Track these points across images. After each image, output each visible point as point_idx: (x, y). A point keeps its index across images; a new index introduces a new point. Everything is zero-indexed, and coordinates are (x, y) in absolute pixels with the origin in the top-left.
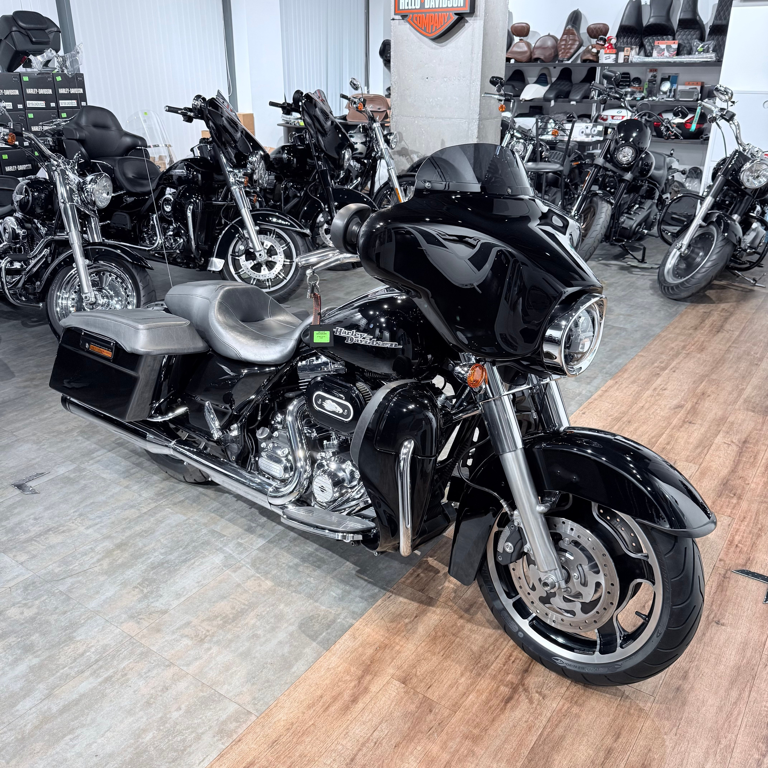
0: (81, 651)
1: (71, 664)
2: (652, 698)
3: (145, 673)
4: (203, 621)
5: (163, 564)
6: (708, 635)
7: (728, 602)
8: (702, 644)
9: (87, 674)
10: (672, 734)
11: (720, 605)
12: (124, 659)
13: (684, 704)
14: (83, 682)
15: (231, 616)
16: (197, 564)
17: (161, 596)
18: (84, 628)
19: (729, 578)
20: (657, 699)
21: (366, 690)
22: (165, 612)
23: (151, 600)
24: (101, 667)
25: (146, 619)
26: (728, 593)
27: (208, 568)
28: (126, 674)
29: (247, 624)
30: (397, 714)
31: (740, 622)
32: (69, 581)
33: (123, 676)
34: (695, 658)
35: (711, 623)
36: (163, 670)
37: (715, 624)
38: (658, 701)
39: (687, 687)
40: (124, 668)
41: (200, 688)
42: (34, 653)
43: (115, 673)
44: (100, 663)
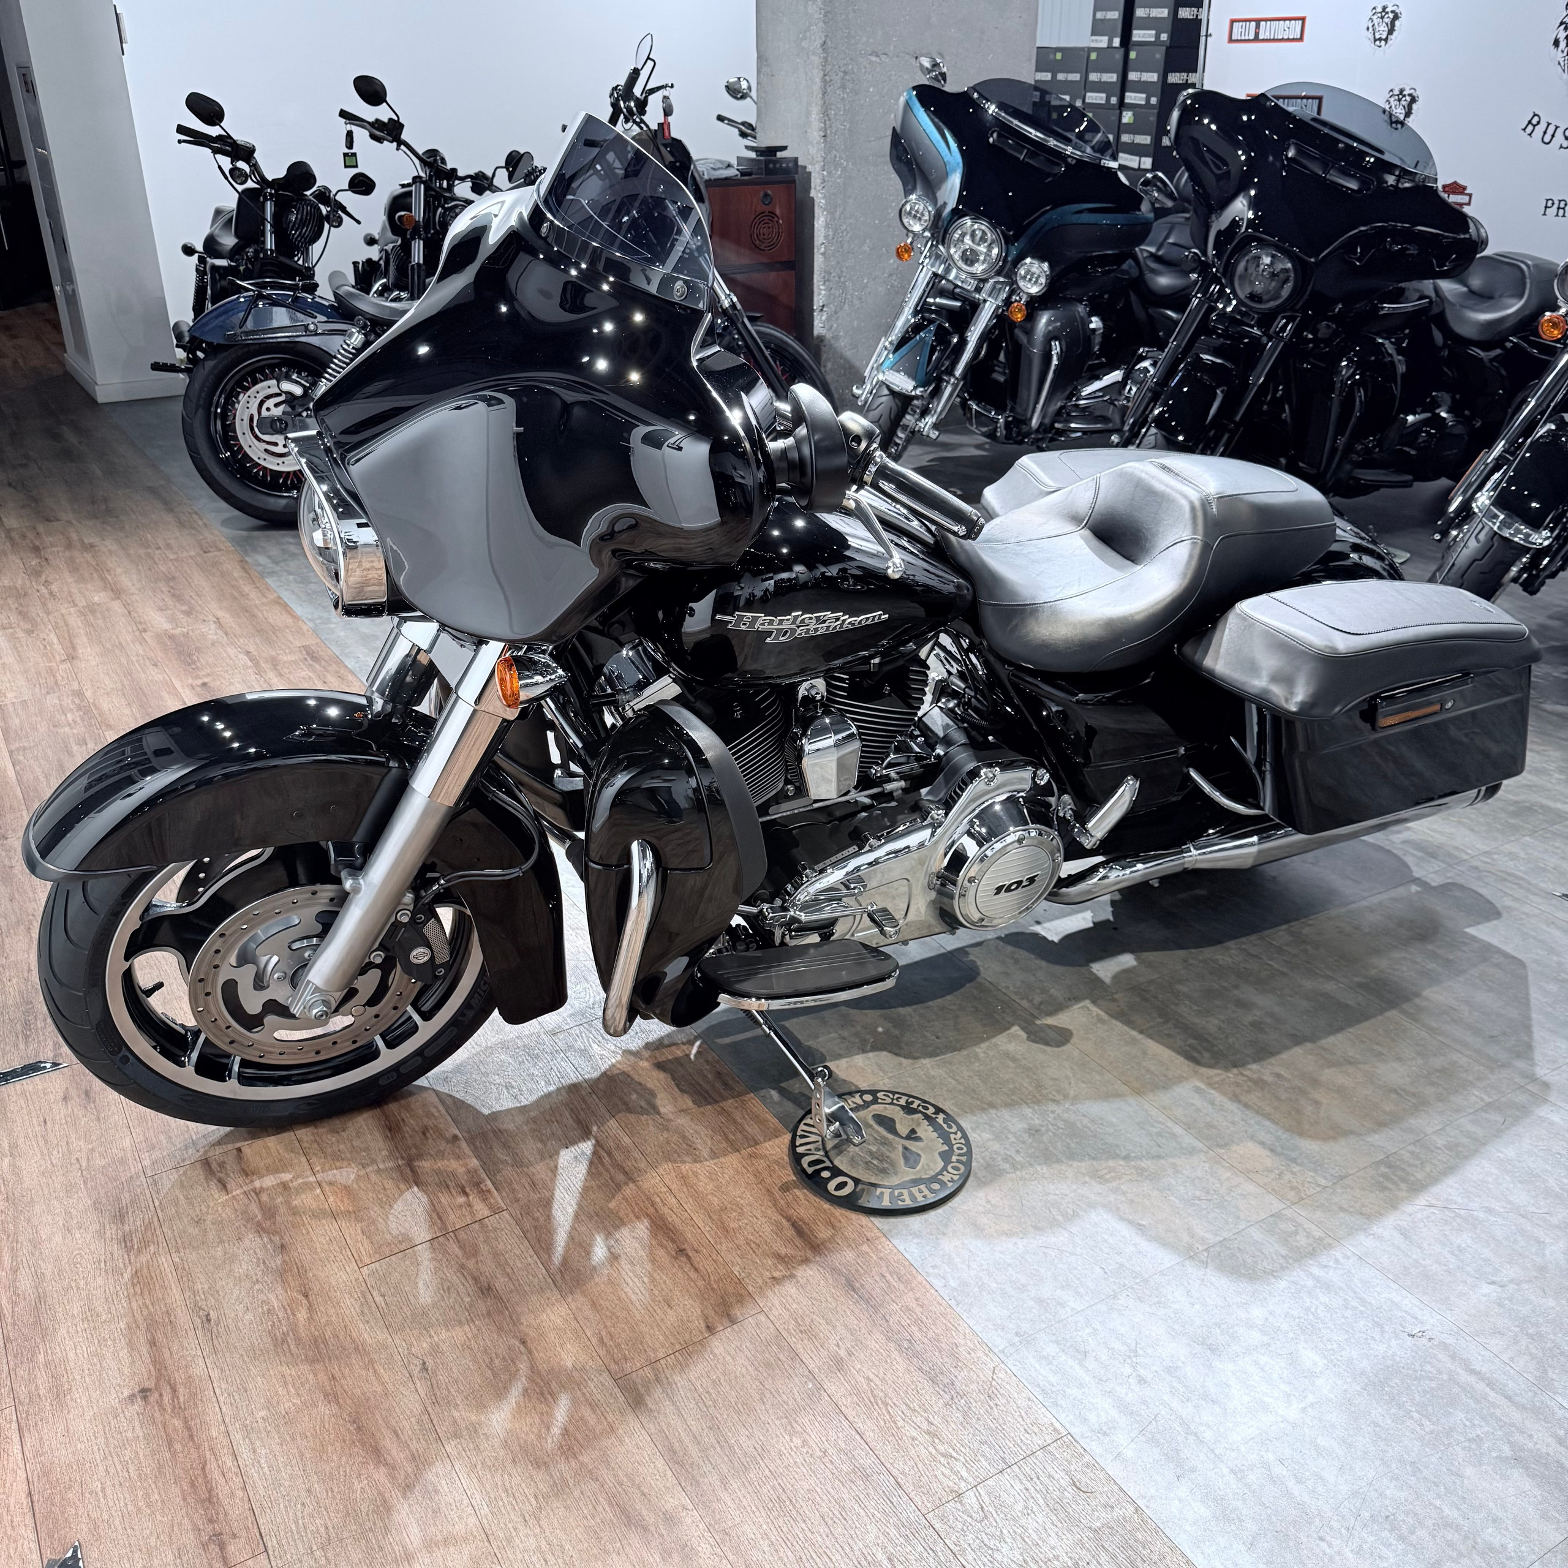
2: (149, 1173)
6: (145, 1349)
7: (160, 1467)
8: (140, 1319)
10: (84, 1156)
11: (170, 1444)
13: (97, 1205)
19: (204, 1546)
20: (142, 1178)
26: (175, 1491)
31: (101, 1440)
34: (134, 1285)
35: (158, 1379)
37: (147, 1385)
38: (138, 1177)
39: (111, 1231)
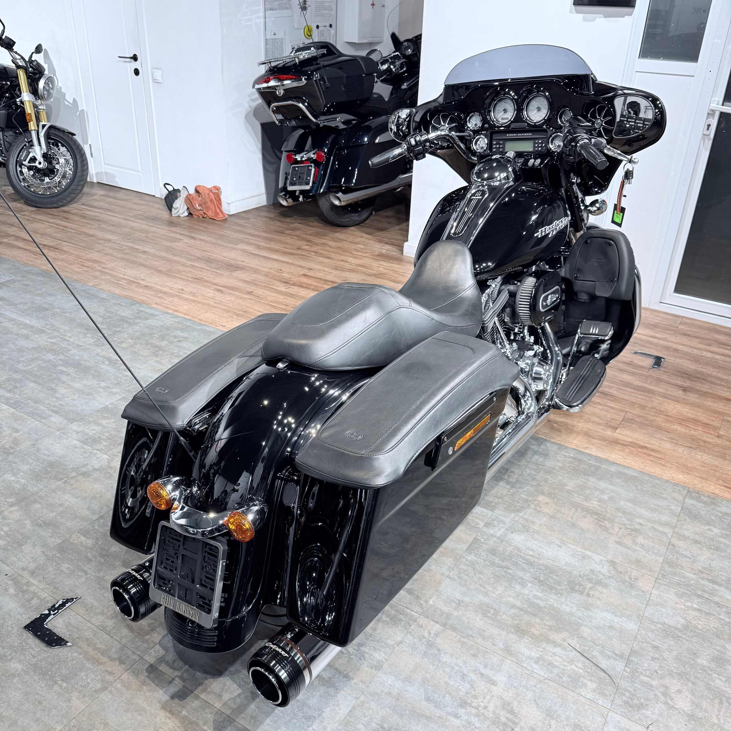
0: (696, 613)
1: (714, 615)
3: (690, 558)
4: (610, 534)
5: (540, 581)
9: (717, 599)
12: (685, 578)
14: (727, 599)
15: (595, 517)
16: (531, 553)
17: (592, 571)
18: (666, 621)
21: (631, 443)
22: (612, 563)
23: (602, 577)
24: (704, 591)
25: (629, 574)
27: (535, 542)
28: (700, 571)
29: (599, 506)
30: (643, 431)
32: (604, 663)
33: (703, 573)
36: (679, 548)
40: (694, 574)
41: (683, 522)
42: (722, 653)
43: (703, 579)
44: (700, 593)
